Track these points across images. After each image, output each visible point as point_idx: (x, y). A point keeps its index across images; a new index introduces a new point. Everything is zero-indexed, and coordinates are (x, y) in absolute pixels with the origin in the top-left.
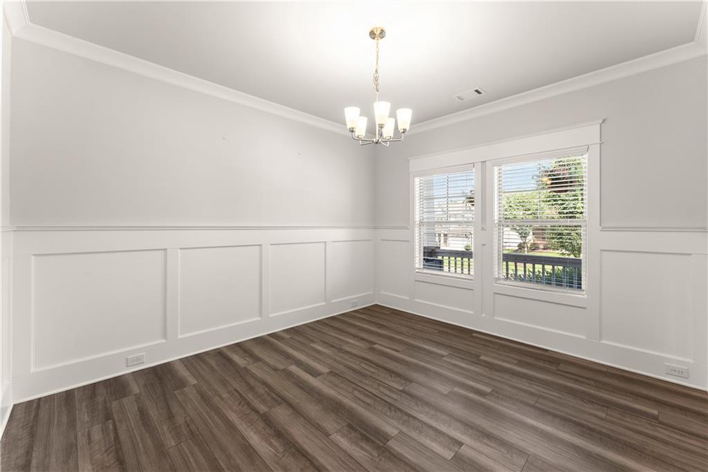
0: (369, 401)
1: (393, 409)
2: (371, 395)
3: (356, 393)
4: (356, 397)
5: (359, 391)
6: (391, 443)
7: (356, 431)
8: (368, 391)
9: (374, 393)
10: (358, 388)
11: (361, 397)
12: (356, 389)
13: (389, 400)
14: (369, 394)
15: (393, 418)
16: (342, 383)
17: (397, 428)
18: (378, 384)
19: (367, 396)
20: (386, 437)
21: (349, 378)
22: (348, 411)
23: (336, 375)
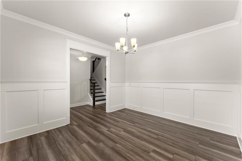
0: (129, 139)
1: (121, 137)
2: (128, 141)
3: (134, 142)
4: (134, 141)
5: (132, 143)
6: (123, 130)
7: (131, 132)
8: (130, 143)
9: (127, 142)
10: (133, 144)
11: (131, 141)
12: (134, 144)
13: (122, 140)
14: (129, 142)
15: (122, 135)
16: (141, 147)
17: (121, 133)
18: (126, 146)
19: (129, 141)
20: (124, 131)
21: (138, 149)
22: (135, 136)
23: (145, 151)
